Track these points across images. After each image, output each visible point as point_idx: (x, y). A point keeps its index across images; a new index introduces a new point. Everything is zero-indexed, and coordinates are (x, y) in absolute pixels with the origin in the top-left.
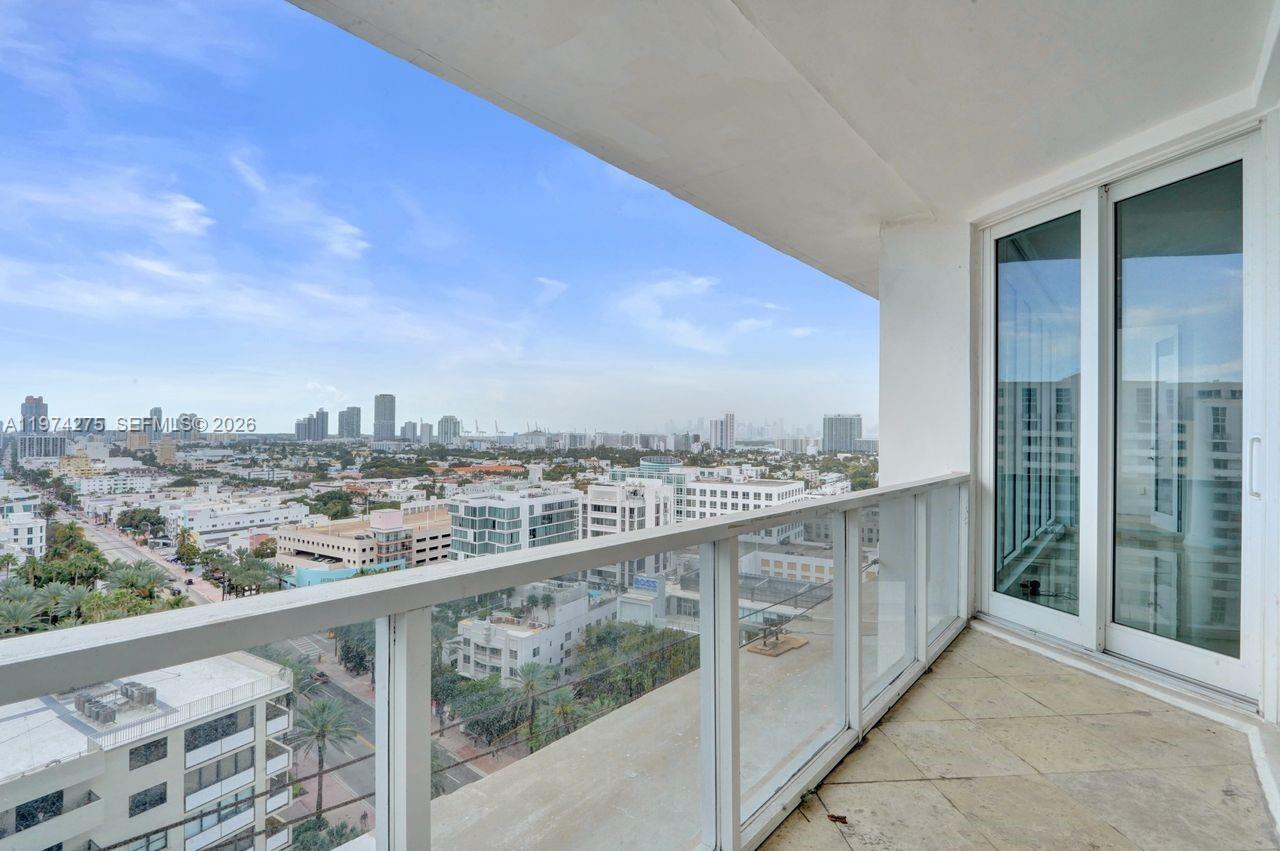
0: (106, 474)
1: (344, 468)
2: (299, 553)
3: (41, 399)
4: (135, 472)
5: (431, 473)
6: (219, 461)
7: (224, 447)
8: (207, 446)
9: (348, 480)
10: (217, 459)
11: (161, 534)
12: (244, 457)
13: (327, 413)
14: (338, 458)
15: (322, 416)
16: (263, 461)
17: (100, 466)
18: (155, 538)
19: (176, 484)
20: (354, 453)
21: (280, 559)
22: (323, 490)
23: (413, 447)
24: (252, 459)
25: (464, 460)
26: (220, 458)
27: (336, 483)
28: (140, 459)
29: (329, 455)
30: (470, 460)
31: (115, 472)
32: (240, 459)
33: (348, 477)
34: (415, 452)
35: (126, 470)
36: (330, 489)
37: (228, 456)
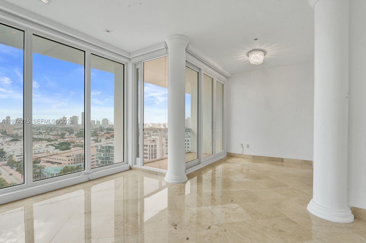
1: (70, 135)
2: (48, 162)
5: (97, 136)
9: (70, 138)
19: (12, 140)
21: (42, 164)
22: (62, 141)
25: (109, 131)
27: (66, 139)
29: (66, 130)
30: (111, 131)
33: (71, 137)
36: (64, 141)
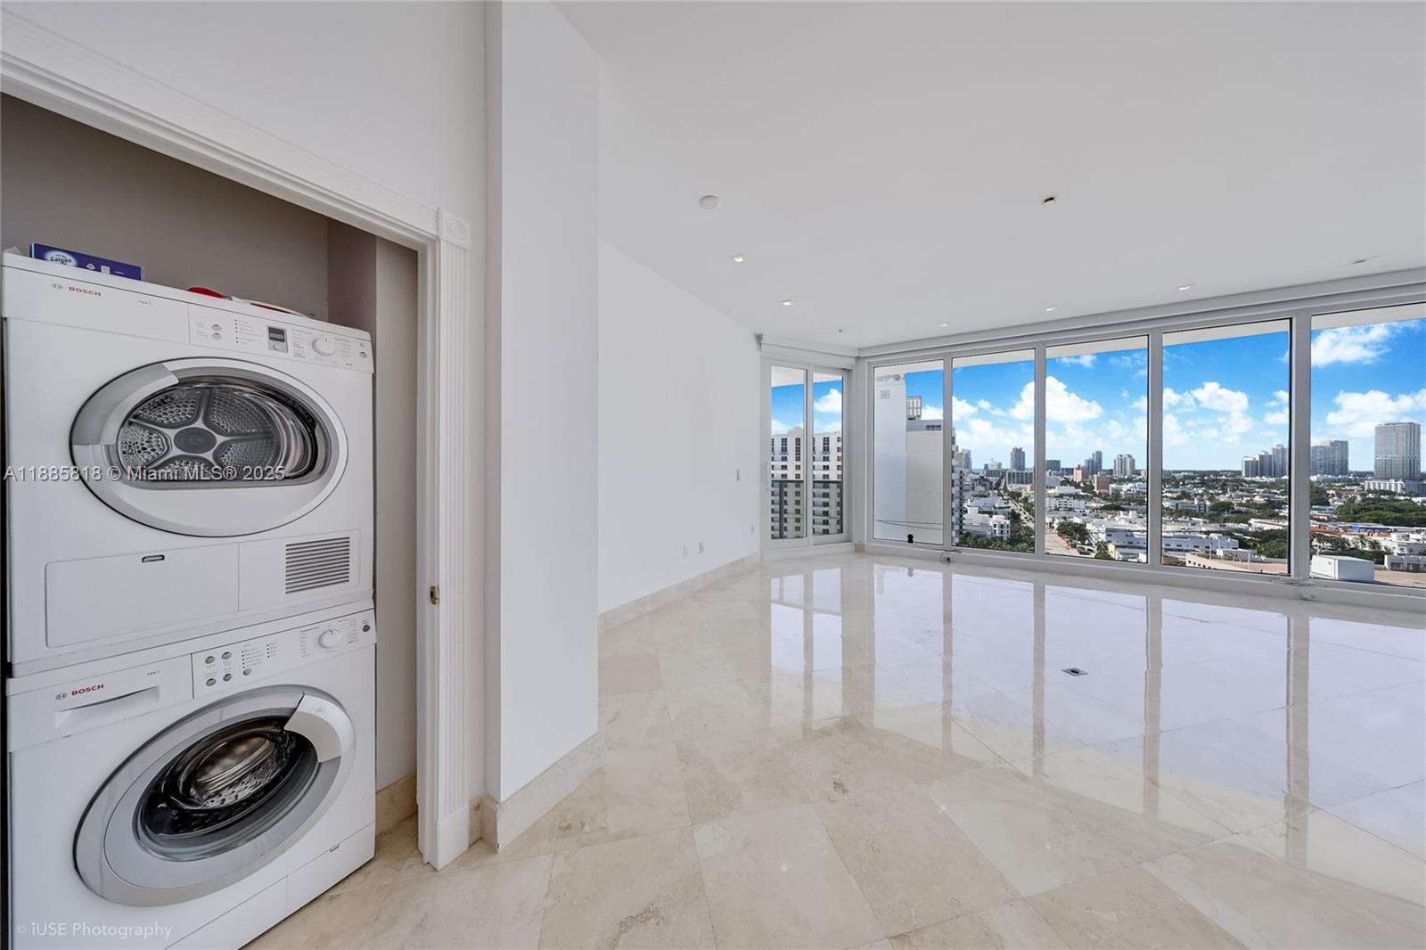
0: (1055, 497)
3: (1021, 449)
4: (1076, 496)
11: (1087, 542)
12: (1176, 490)
15: (1286, 453)
16: (1196, 495)
17: (1051, 491)
18: (1083, 544)
20: (1331, 492)
24: (1184, 492)
28: (1081, 488)
31: (1061, 496)
32: (1170, 492)
35: (1070, 495)
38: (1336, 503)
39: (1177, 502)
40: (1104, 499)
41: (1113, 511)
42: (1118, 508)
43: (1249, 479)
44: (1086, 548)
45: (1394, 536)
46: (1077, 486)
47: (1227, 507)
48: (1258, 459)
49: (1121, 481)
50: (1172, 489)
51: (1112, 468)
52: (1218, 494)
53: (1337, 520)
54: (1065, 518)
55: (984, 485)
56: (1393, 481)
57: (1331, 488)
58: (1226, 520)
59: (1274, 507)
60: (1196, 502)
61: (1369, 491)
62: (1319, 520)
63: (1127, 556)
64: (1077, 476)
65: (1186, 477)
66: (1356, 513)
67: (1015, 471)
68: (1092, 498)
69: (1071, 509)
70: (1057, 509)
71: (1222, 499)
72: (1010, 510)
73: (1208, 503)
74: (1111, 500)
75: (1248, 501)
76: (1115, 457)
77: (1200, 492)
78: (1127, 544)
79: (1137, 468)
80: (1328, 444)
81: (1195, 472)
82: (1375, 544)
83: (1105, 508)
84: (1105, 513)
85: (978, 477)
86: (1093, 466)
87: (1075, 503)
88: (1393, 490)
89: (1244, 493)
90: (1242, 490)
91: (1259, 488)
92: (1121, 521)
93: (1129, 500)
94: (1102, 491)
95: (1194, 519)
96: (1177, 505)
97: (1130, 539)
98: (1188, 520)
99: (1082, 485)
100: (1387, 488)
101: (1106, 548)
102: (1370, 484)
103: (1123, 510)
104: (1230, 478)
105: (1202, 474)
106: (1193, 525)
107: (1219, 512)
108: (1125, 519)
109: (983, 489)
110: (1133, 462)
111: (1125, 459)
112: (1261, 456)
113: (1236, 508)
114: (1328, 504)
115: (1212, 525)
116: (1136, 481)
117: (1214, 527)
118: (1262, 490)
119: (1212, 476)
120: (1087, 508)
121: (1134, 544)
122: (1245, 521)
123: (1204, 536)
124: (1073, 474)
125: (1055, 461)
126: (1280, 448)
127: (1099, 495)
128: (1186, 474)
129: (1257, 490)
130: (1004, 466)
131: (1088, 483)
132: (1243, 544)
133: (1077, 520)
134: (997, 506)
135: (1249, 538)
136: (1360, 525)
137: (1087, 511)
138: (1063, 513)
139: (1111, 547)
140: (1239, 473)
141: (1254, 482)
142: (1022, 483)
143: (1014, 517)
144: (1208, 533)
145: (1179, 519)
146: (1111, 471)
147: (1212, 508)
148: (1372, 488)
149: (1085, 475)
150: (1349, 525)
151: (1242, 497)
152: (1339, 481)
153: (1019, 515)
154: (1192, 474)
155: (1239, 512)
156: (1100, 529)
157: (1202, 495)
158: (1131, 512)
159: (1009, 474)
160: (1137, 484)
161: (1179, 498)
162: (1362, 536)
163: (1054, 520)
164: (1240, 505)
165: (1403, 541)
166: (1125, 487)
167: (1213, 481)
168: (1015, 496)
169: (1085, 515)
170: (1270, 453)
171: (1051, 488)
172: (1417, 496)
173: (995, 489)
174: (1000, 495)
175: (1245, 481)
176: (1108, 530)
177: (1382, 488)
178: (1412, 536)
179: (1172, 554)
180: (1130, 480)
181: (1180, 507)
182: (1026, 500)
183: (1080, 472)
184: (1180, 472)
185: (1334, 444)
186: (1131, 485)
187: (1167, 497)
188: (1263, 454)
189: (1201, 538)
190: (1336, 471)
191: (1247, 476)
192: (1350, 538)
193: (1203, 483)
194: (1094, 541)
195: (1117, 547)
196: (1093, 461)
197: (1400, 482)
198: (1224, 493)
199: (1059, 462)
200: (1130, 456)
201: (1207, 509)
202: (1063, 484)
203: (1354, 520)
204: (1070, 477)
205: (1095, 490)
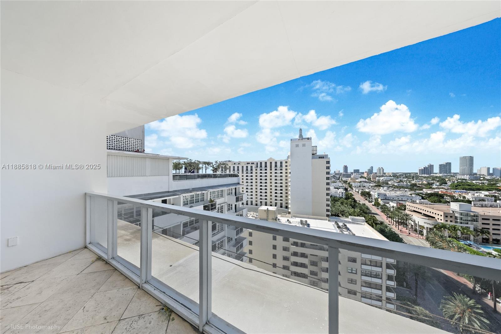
0: (359, 182)
3: (347, 166)
4: (365, 182)
6: (389, 181)
7: (391, 177)
8: (386, 176)
10: (389, 180)
11: (371, 198)
12: (398, 179)
13: (433, 165)
14: (438, 181)
15: (431, 167)
16: (405, 181)
17: (357, 180)
18: (369, 199)
20: (447, 180)
23: (486, 178)
24: (400, 180)
26: (390, 180)
28: (367, 179)
31: (361, 182)
32: (396, 180)
34: (488, 180)
35: (364, 182)
37: (392, 179)
38: (449, 183)
39: (399, 183)
40: (375, 183)
41: (378, 187)
42: (380, 186)
43: (420, 175)
44: (371, 200)
45: (470, 194)
46: (366, 178)
47: (415, 185)
48: (423, 169)
49: (380, 176)
50: (397, 179)
51: (376, 172)
52: (411, 181)
53: (451, 189)
54: (362, 190)
55: (335, 178)
56: (466, 176)
57: (447, 178)
58: (415, 190)
59: (430, 185)
60: (405, 183)
61: (459, 179)
62: (445, 189)
63: (385, 203)
64: (365, 175)
65: (400, 175)
66: (457, 186)
67: (345, 173)
68: (371, 182)
69: (364, 187)
70: (360, 187)
71: (413, 182)
72: (344, 187)
73: (409, 184)
74: (377, 183)
75: (422, 183)
76: (377, 168)
77: (406, 180)
78: (384, 199)
79: (384, 172)
80: (445, 164)
81: (403, 173)
82: (464, 197)
83: (376, 186)
84: (376, 188)
85: (332, 175)
86: (370, 172)
87: (365, 184)
88: (466, 179)
89: (420, 180)
90: (419, 179)
91: (424, 178)
92: (382, 190)
93: (383, 183)
94: (374, 180)
95: (405, 189)
96: (399, 184)
97: (386, 197)
98: (403, 189)
99: (367, 178)
100: (464, 178)
101: (378, 200)
102: (459, 177)
103: (382, 186)
104: (414, 175)
105: (406, 174)
106: (405, 191)
107: (413, 187)
108: (383, 190)
109: (334, 180)
110: (383, 170)
111: (381, 169)
112: (424, 168)
113: (418, 185)
114: (447, 184)
115: (412, 191)
116: (384, 176)
117: (412, 192)
118: (425, 179)
119: (409, 175)
120: (370, 186)
121: (387, 199)
122: (422, 190)
123: (410, 195)
124: (364, 174)
125: (358, 170)
126: (430, 165)
127: (373, 181)
128: (400, 174)
129: (423, 179)
130: (341, 172)
131: (369, 177)
132: (423, 198)
133: (367, 190)
134: (340, 186)
135: (424, 196)
136: (458, 191)
137: (370, 187)
138: (362, 188)
139: (379, 200)
140: (417, 173)
141: (422, 176)
142: (347, 177)
143: (346, 189)
144: (411, 194)
145: (401, 189)
146: (376, 173)
147: (411, 186)
148: (459, 178)
149: (368, 175)
150: (455, 190)
151: (419, 181)
152: (448, 176)
153: (347, 189)
154: (402, 174)
155: (419, 187)
156: (375, 193)
157: (406, 181)
158: (385, 187)
159: (343, 174)
160: (385, 177)
161: (399, 182)
162: (460, 195)
163: (359, 190)
164: (419, 184)
165: (473, 196)
166: (381, 178)
167: (409, 176)
168: (345, 182)
169: (369, 189)
170: (427, 167)
171: (357, 179)
172: (474, 180)
173: (338, 180)
174: (340, 182)
175: (419, 176)
176: (378, 194)
177: (463, 178)
178: (475, 194)
179: (401, 202)
180: (382, 176)
181: (400, 185)
182: (349, 183)
183: (366, 173)
184: (398, 173)
185: (447, 163)
186: (383, 178)
187: (395, 182)
188: (425, 167)
189: (409, 196)
190: (448, 173)
191: (420, 174)
192: (456, 195)
193: (406, 177)
194: (373, 198)
195: (381, 200)
196: (370, 169)
197: (468, 176)
198: (413, 180)
199: (359, 170)
200: (382, 168)
201: (409, 186)
202: (361, 177)
203: (456, 189)
204: (363, 175)
205: (371, 180)
